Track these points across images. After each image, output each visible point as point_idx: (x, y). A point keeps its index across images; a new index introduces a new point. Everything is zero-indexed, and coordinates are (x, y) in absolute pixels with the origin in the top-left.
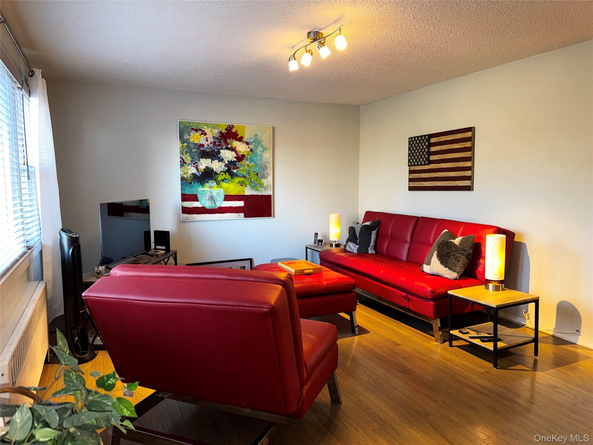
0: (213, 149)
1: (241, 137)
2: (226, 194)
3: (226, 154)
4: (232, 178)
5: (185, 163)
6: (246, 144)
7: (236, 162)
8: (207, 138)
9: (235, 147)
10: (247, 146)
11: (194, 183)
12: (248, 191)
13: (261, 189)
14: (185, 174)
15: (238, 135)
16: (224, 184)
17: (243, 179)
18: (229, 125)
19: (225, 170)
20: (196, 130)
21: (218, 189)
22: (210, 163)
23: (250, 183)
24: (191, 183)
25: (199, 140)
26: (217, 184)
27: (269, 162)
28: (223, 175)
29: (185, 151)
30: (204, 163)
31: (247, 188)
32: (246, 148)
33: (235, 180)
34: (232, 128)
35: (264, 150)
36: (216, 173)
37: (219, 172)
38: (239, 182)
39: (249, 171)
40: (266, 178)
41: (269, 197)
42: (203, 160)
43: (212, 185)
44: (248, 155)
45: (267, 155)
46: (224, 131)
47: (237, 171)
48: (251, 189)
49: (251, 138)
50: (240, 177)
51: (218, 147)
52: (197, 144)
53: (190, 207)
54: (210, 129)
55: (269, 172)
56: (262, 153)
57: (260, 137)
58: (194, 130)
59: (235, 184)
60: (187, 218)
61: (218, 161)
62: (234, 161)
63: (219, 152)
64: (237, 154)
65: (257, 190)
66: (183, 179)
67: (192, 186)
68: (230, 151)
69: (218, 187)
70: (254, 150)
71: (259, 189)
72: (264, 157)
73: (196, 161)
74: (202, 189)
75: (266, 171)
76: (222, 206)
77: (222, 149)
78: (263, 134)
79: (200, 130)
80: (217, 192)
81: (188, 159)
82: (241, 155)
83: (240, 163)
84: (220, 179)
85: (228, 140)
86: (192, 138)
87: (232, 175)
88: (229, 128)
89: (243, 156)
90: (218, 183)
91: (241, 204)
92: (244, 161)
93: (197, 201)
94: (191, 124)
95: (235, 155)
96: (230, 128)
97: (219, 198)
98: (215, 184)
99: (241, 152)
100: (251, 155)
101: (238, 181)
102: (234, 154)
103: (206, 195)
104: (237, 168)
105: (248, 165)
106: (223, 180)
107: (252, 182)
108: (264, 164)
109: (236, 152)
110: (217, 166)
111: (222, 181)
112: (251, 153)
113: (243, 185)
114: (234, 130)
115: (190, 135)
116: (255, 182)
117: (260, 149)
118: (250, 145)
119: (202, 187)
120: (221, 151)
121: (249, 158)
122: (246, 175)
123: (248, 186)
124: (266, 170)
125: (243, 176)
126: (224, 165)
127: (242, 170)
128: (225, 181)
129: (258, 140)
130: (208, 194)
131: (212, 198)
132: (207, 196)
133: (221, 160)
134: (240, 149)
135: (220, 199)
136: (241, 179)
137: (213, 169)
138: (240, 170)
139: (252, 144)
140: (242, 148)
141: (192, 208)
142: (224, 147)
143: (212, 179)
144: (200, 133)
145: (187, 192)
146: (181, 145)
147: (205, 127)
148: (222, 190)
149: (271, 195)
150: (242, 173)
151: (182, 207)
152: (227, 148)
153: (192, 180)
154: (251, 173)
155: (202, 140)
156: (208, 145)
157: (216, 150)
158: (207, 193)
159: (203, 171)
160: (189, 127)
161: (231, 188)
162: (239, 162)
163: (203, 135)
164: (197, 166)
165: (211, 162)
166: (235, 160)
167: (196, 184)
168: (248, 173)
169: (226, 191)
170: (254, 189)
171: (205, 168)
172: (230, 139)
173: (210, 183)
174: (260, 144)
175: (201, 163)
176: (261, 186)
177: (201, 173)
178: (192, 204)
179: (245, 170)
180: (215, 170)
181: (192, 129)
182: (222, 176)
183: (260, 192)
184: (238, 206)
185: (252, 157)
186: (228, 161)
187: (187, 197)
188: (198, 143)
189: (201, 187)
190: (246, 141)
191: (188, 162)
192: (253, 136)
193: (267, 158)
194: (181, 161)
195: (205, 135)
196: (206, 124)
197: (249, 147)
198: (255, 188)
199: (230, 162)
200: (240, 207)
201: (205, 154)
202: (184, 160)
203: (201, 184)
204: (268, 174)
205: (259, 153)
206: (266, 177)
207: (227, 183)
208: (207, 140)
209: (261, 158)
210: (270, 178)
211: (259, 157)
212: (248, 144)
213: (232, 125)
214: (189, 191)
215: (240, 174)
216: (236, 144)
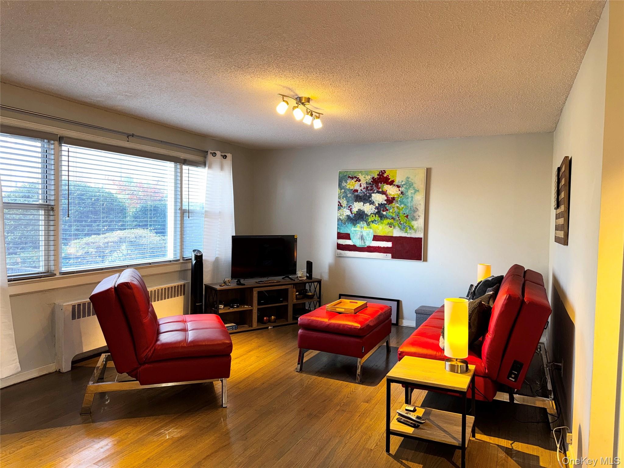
0: (366, 193)
1: (392, 181)
2: (375, 235)
3: (377, 198)
4: (381, 219)
5: (342, 206)
6: (396, 187)
7: (386, 204)
8: (361, 184)
9: (385, 191)
10: (398, 189)
11: (348, 224)
12: (397, 233)
13: (410, 231)
14: (341, 215)
15: (390, 179)
16: (373, 225)
17: (392, 221)
18: (381, 171)
19: (375, 212)
20: (352, 178)
21: (368, 229)
22: (362, 206)
23: (399, 224)
24: (345, 224)
25: (354, 186)
26: (367, 225)
27: (420, 204)
28: (373, 216)
29: (342, 196)
30: (357, 206)
31: (396, 230)
32: (396, 191)
33: (384, 221)
34: (384, 173)
35: (415, 192)
36: (367, 215)
37: (369, 214)
38: (388, 224)
39: (399, 213)
40: (416, 220)
41: (419, 240)
42: (356, 203)
43: (363, 226)
44: (398, 198)
45: (419, 198)
46: (376, 176)
47: (387, 213)
48: (400, 231)
49: (402, 181)
50: (389, 219)
51: (370, 192)
52: (352, 189)
53: (344, 244)
54: (364, 176)
55: (420, 214)
56: (413, 195)
57: (412, 179)
58: (351, 178)
59: (384, 225)
60: (340, 253)
62: (384, 203)
63: (370, 196)
64: (387, 197)
65: (406, 232)
66: (339, 220)
67: (346, 226)
68: (381, 195)
70: (404, 192)
71: (408, 231)
72: (416, 199)
73: (351, 205)
74: (354, 229)
75: (417, 213)
76: (371, 245)
77: (373, 193)
78: (415, 176)
79: (356, 177)
80: (367, 233)
81: (344, 203)
82: (391, 198)
83: (390, 206)
84: (370, 220)
85: (379, 184)
86: (348, 185)
87: (382, 217)
88: (381, 174)
89: (393, 199)
90: (368, 224)
91: (389, 244)
92: (393, 204)
93: (350, 239)
94: (348, 173)
95: (386, 198)
97: (369, 238)
98: (365, 224)
99: (391, 195)
100: (402, 197)
101: (387, 223)
102: (384, 197)
103: (357, 234)
104: (387, 210)
105: (397, 207)
106: (373, 222)
107: (401, 224)
108: (415, 206)
109: (387, 196)
110: (368, 209)
111: (371, 223)
112: (401, 195)
113: (392, 226)
114: (385, 175)
115: (347, 183)
116: (405, 224)
117: (412, 191)
118: (401, 188)
119: (354, 227)
120: (373, 195)
121: (399, 201)
122: (395, 216)
123: (397, 227)
124: (417, 212)
125: (393, 218)
126: (375, 207)
127: (391, 212)
128: (375, 222)
129: (409, 183)
130: (359, 233)
131: (362, 238)
132: (358, 236)
133: (372, 203)
134: (391, 192)
135: (370, 239)
136: (390, 221)
137: (364, 211)
138: (389, 212)
139: (403, 187)
141: (345, 245)
142: (375, 192)
143: (363, 220)
144: (355, 180)
145: (342, 231)
146: (339, 191)
147: (360, 174)
148: (371, 231)
149: (422, 238)
150: (392, 215)
151: (337, 243)
152: (378, 192)
153: (346, 221)
154: (401, 215)
155: (356, 186)
156: (361, 190)
157: (368, 194)
158: (358, 233)
159: (355, 213)
160: (346, 175)
161: (380, 229)
162: (388, 205)
163: (358, 182)
164: (351, 208)
165: (363, 205)
167: (349, 224)
168: (398, 215)
169: (375, 232)
170: (403, 230)
171: (357, 210)
172: (381, 183)
173: (361, 224)
174: (412, 187)
175: (354, 206)
176: (411, 228)
177: (354, 215)
178: (345, 241)
179: (395, 212)
180: (366, 212)
181: (349, 177)
182: (372, 218)
183: (409, 234)
184: (386, 246)
185: (403, 199)
186: (379, 204)
187: (341, 235)
188: (353, 188)
189: (353, 227)
190: (397, 184)
191: (343, 206)
192: (404, 179)
193: (419, 200)
194: (338, 205)
195: (359, 182)
196: (361, 172)
197: (399, 190)
198: (404, 230)
199: (381, 205)
200: (388, 248)
201: (358, 199)
202: (341, 204)
203: (353, 225)
204: (419, 216)
205: (410, 195)
206: (417, 219)
207: (376, 224)
208: (361, 186)
209: (412, 200)
210: (421, 221)
211: (410, 199)
212: (398, 187)
213: (384, 171)
215: (390, 216)
216: (387, 188)
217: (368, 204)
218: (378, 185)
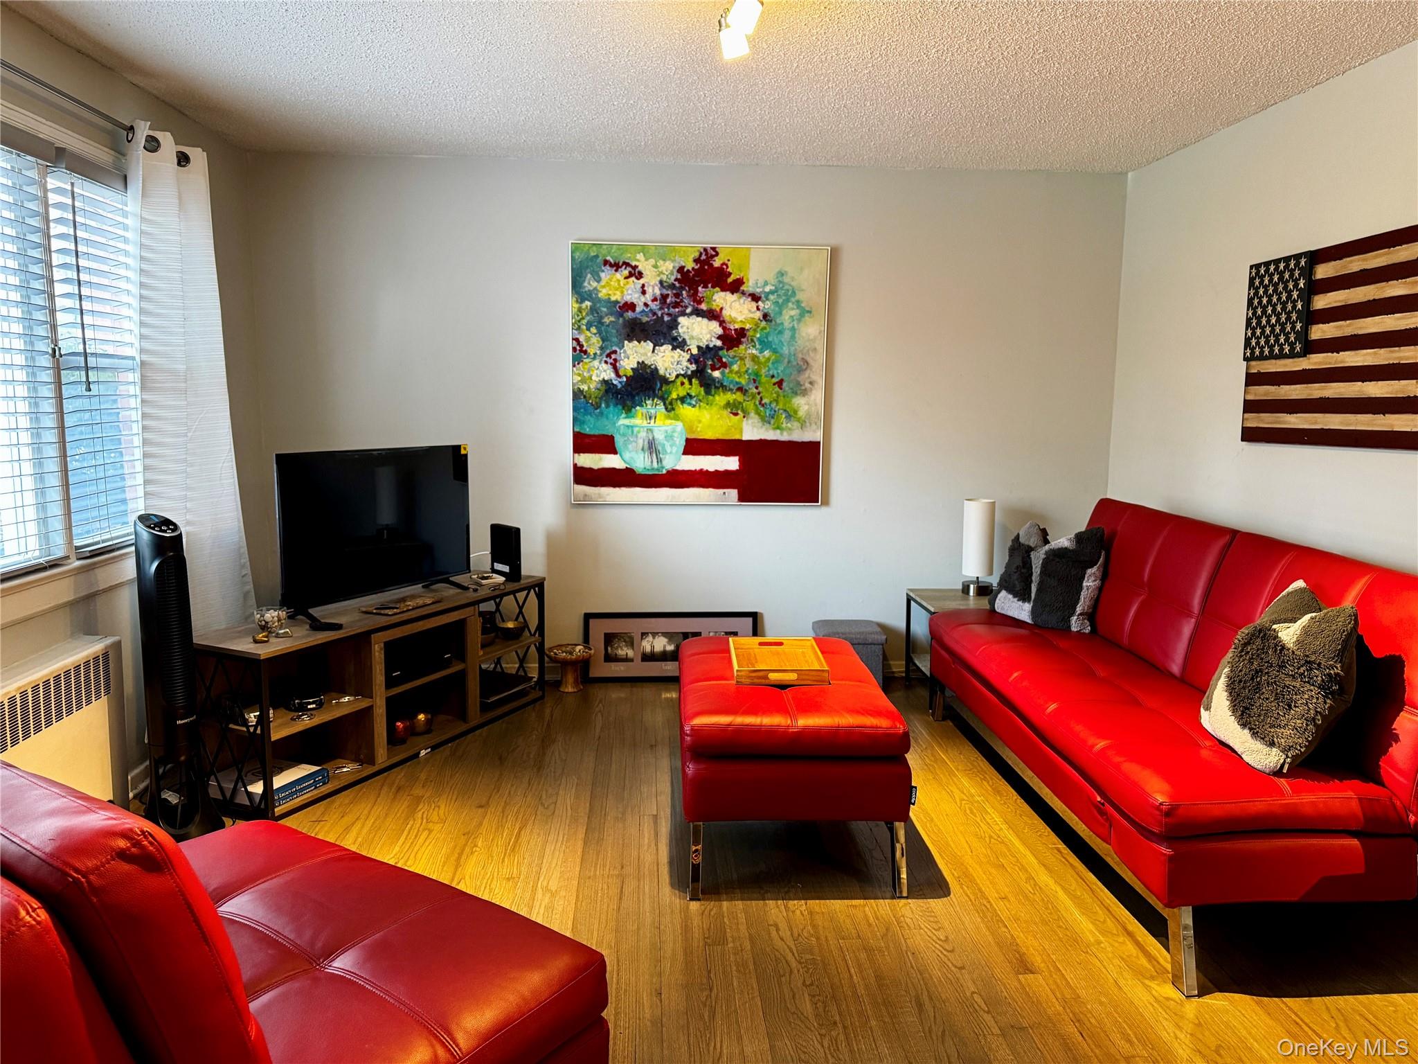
0: (659, 313)
1: (738, 279)
2: (689, 437)
3: (693, 330)
4: (708, 392)
5: (585, 352)
6: (750, 299)
7: (721, 348)
8: (643, 286)
9: (718, 309)
10: (754, 304)
11: (607, 406)
12: (752, 430)
13: (789, 425)
14: (583, 381)
15: (730, 274)
16: (685, 410)
17: (738, 396)
18: (705, 250)
19: (689, 373)
20: (616, 266)
21: (669, 422)
22: (650, 354)
23: (759, 406)
24: (598, 406)
25: (622, 292)
26: (666, 409)
27: (815, 349)
28: (683, 384)
29: (584, 322)
30: (635, 354)
31: (750, 421)
32: (750, 311)
33: (717, 398)
34: (713, 256)
35: (802, 315)
36: (665, 381)
37: (672, 378)
38: (728, 404)
39: (757, 374)
40: (805, 393)
41: (814, 446)
42: (631, 345)
43: (653, 411)
44: (755, 330)
45: (812, 330)
46: (690, 265)
47: (723, 373)
48: (760, 424)
49: (766, 283)
50: (731, 390)
51: (672, 310)
52: (617, 302)
53: (596, 467)
54: (652, 261)
55: (814, 377)
56: (795, 323)
57: (793, 279)
58: (611, 266)
59: (715, 409)
60: (586, 495)
61: (670, 347)
62: (715, 346)
63: (674, 324)
64: (724, 329)
65: (778, 428)
66: (577, 394)
67: (601, 414)
68: (705, 321)
69: (669, 418)
70: (772, 316)
71: (784, 426)
72: (804, 335)
73: (614, 348)
74: (627, 422)
75: (807, 374)
76: (679, 467)
77: (683, 314)
78: (802, 269)
79: (627, 264)
80: (666, 432)
81: (593, 343)
82: (736, 330)
83: (731, 353)
84: (674, 396)
85: (700, 288)
86: (603, 287)
87: (710, 386)
88: (704, 257)
89: (742, 333)
90: (669, 407)
91: (731, 463)
92: (742, 347)
93: (614, 452)
94: (604, 251)
95: (720, 331)
96: (706, 257)
97: (671, 446)
98: (661, 407)
99: (735, 322)
100: (765, 328)
101: (723, 403)
102: (715, 328)
103: (637, 437)
104: (724, 365)
105: (754, 358)
106: (682, 400)
107: (763, 405)
108: (800, 356)
109: (722, 323)
110: (668, 361)
111: (679, 402)
112: (763, 324)
113: (739, 412)
114: (717, 263)
115: (599, 281)
116: (774, 405)
117: (793, 313)
118: (763, 302)
119: (626, 418)
120: (682, 320)
121: (759, 339)
122: (748, 384)
123: (752, 414)
124: (808, 372)
125: (740, 389)
126: (688, 356)
127: (737, 373)
128: (689, 401)
129: (786, 287)
130: (643, 434)
131: (652, 447)
132: (640, 442)
133: (679, 344)
134: (734, 314)
135: (674, 449)
136: (734, 396)
137: (656, 369)
138: (731, 372)
139: (767, 299)
140: (737, 310)
141: (599, 470)
142: (688, 310)
143: (654, 396)
144: (626, 272)
145: (587, 430)
146: (576, 306)
147: (640, 256)
148: (679, 426)
149: (819, 442)
150: (737, 380)
151: (575, 465)
152: (698, 313)
153: (601, 398)
154: (764, 379)
155: (628, 291)
156: (646, 305)
157: (666, 318)
158: (639, 432)
159: (630, 373)
160: (597, 256)
161: (704, 420)
162: (728, 350)
163: (633, 279)
164: (615, 360)
165: (653, 351)
166: (719, 343)
167: (612, 408)
168: (755, 381)
169: (689, 428)
170: (770, 423)
171: (635, 366)
172: (705, 287)
173: (649, 407)
174: (793, 300)
175: (625, 352)
176: (791, 415)
177: (625, 379)
178: (601, 459)
179: (747, 371)
180: (662, 372)
181: (606, 262)
182: (680, 388)
183: (785, 433)
184: (721, 468)
185: (767, 335)
186: (699, 348)
187: (587, 440)
188: (619, 300)
189: (624, 415)
190: (751, 290)
191: (591, 351)
192: (771, 277)
193: (811, 337)
194: (574, 349)
195: (638, 279)
196: (643, 250)
197: (758, 309)
198: (772, 422)
199: (706, 351)
200: (727, 472)
201: (637, 330)
202: (582, 346)
203: (623, 408)
204: (811, 383)
205: (787, 324)
206: (806, 390)
207: (694, 406)
208: (644, 292)
209: (793, 337)
210: (818, 396)
211: (787, 334)
212: (755, 298)
213: (714, 249)
214: (592, 427)
215: (732, 382)
216: (721, 299)
217: (667, 347)
218: (696, 292)
